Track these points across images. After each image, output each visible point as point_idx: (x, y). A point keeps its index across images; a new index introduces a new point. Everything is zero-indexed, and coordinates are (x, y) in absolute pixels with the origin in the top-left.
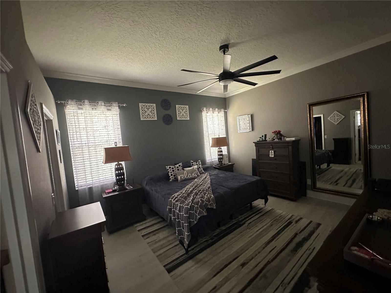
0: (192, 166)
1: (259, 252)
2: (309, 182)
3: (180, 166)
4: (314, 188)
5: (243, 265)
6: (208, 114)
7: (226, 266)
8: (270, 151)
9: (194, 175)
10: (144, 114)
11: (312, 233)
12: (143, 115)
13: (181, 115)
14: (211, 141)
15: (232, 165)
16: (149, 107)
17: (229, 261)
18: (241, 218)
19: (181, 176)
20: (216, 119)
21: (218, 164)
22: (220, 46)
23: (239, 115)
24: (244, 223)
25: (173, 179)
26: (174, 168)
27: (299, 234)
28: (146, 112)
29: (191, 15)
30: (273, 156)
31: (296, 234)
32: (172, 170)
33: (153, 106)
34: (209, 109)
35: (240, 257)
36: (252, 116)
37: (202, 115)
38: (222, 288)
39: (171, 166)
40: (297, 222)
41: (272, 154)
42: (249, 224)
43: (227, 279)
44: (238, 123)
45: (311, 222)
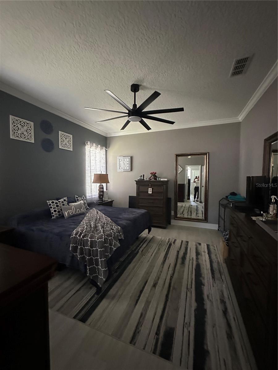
0: (77, 201)
1: (161, 272)
2: (173, 213)
3: (65, 200)
4: (176, 217)
5: (155, 285)
6: (91, 149)
7: (141, 292)
8: (149, 189)
9: (82, 211)
10: (17, 131)
11: (186, 249)
12: (14, 132)
13: (64, 144)
14: (93, 177)
15: (112, 202)
16: (25, 124)
17: (142, 286)
18: (133, 248)
19: (69, 211)
20: (98, 156)
21: (98, 201)
22: (133, 83)
23: (119, 155)
24: (138, 252)
25: (58, 215)
26: (59, 203)
27: (180, 251)
28: (19, 129)
29: (129, 39)
30: (151, 193)
31: (178, 252)
32: (56, 205)
33: (29, 124)
34: (93, 144)
35: (149, 280)
36: (132, 158)
37: (85, 149)
38: (148, 312)
39: (54, 201)
40: (174, 243)
41: (150, 191)
42: (142, 251)
43: (148, 303)
44: (118, 162)
45: (182, 241)
